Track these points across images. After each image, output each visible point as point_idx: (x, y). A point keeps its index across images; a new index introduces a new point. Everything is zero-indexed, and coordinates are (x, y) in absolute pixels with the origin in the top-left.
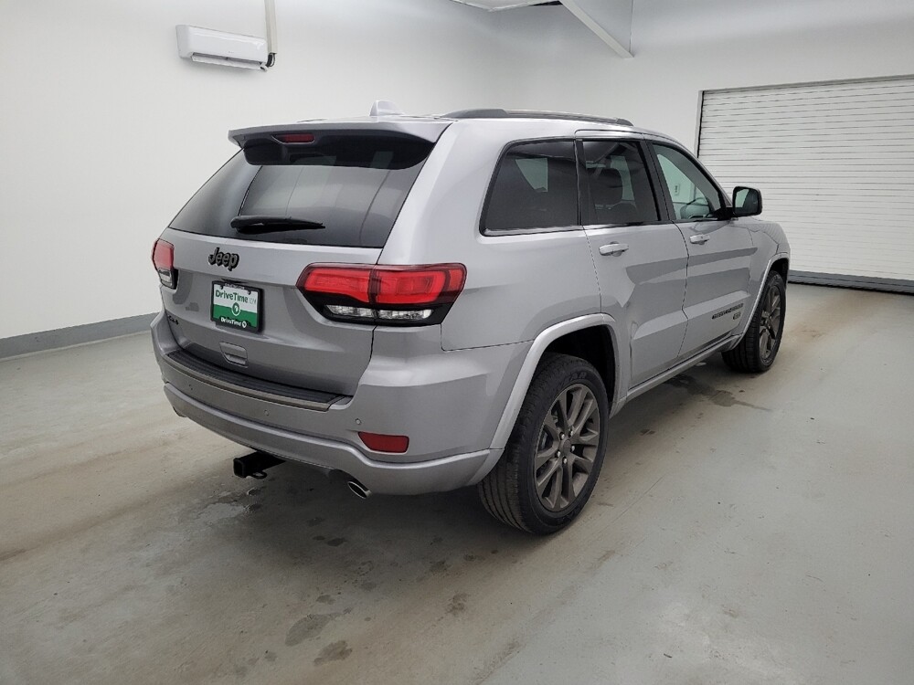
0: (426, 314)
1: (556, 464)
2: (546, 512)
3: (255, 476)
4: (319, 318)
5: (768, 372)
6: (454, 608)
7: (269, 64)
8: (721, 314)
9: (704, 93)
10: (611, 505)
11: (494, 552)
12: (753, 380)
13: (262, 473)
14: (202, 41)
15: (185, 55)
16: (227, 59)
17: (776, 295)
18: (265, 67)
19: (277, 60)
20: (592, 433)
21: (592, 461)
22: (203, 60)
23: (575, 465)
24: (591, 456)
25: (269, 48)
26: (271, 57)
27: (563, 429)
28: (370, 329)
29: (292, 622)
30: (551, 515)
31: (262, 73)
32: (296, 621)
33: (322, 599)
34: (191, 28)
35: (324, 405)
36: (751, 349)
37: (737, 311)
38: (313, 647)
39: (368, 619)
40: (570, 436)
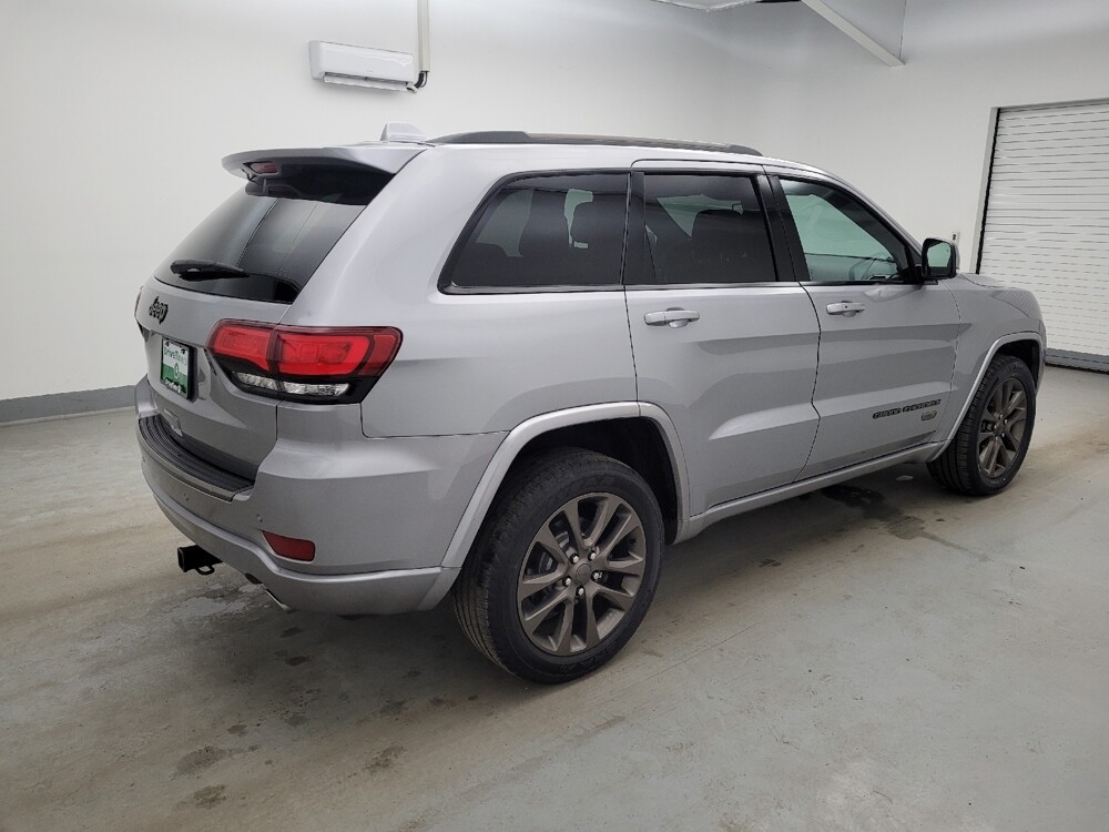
0: (342, 388)
1: (563, 594)
2: (544, 657)
3: (200, 572)
4: (232, 388)
5: (999, 496)
6: (377, 764)
7: (418, 85)
8: (889, 413)
9: (1000, 111)
10: (661, 656)
11: (472, 698)
12: (970, 505)
13: (211, 567)
14: (336, 59)
15: (316, 75)
16: (366, 79)
17: (1015, 389)
18: (414, 88)
19: (430, 79)
20: (634, 559)
21: (632, 594)
22: (338, 81)
23: (598, 597)
24: (631, 589)
25: (421, 64)
26: (422, 76)
27: (577, 549)
28: (272, 403)
29: (184, 753)
30: (551, 660)
31: (409, 94)
32: (190, 752)
33: (233, 730)
34: (323, 45)
35: (229, 494)
36: (964, 464)
37: (929, 410)
38: (189, 786)
39: (269, 762)
40: (590, 559)
